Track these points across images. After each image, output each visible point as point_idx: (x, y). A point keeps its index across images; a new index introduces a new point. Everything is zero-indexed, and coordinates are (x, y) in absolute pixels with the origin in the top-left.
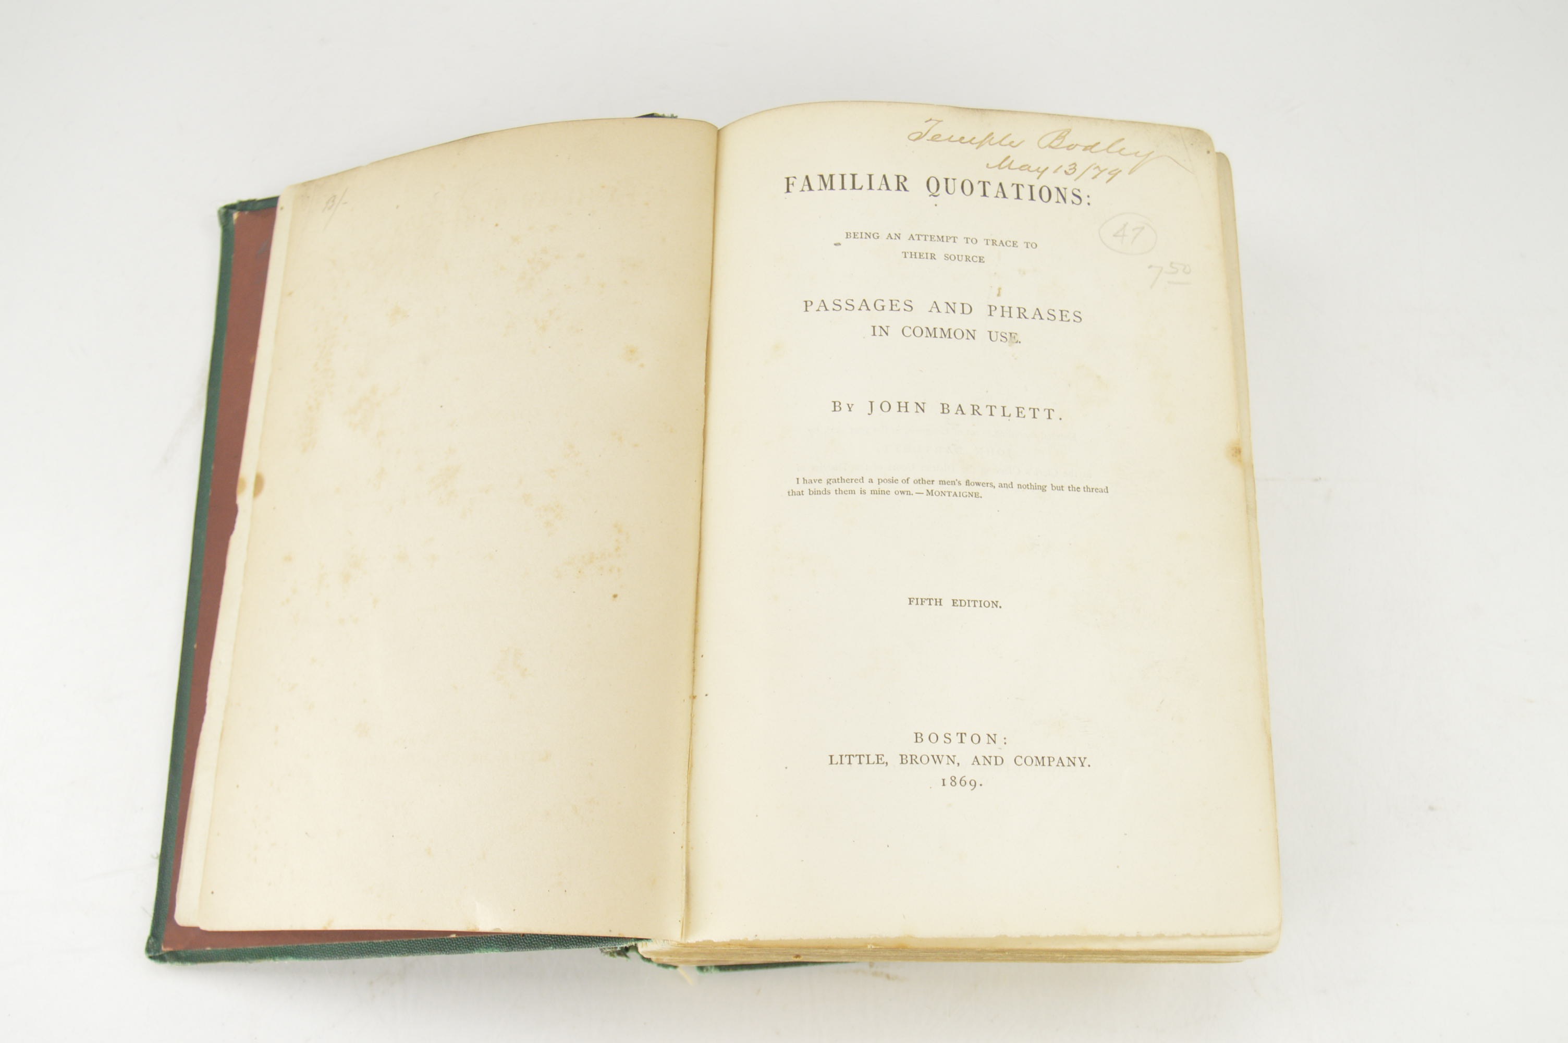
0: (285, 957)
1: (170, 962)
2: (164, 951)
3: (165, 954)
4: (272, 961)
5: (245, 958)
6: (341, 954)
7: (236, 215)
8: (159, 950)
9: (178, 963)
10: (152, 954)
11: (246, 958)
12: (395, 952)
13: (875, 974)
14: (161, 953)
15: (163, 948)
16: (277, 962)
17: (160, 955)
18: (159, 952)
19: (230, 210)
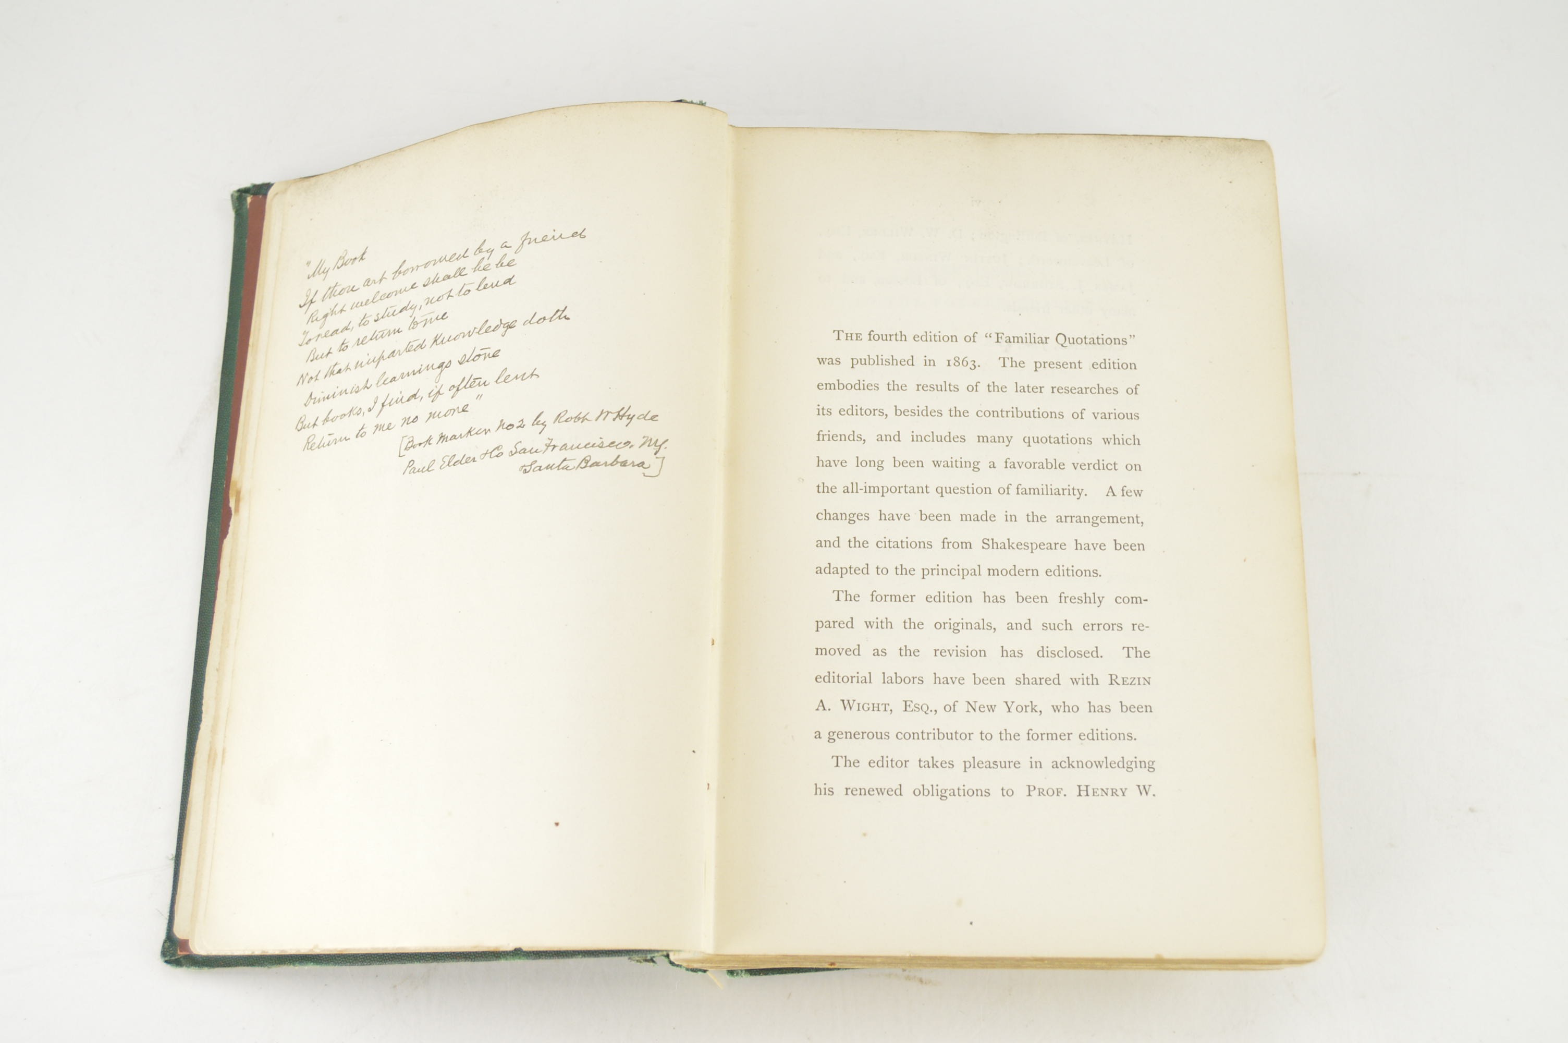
0: (305, 962)
1: (186, 966)
2: (180, 955)
3: (181, 957)
4: (292, 967)
5: (263, 963)
6: (363, 960)
7: (249, 199)
8: (174, 955)
9: (195, 968)
10: (166, 959)
11: (265, 963)
12: (418, 958)
13: (908, 978)
14: (177, 957)
15: (179, 952)
16: (297, 968)
17: (176, 959)
18: (175, 956)
19: (244, 194)
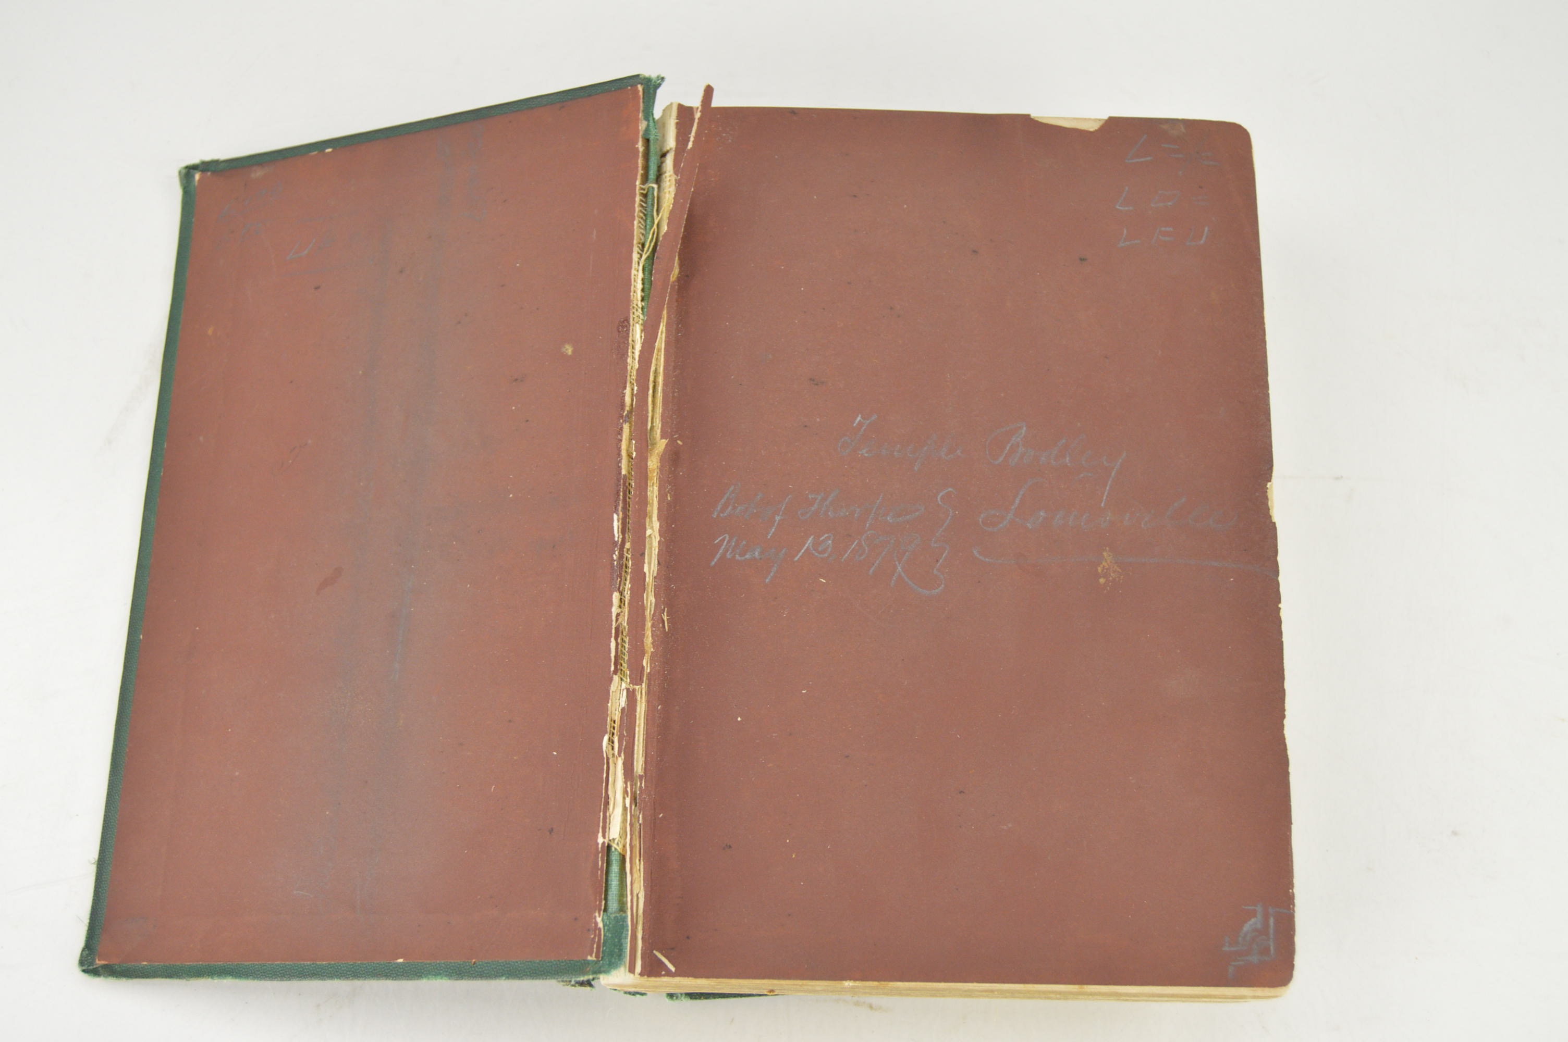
0: (223, 976)
1: (104, 976)
2: (99, 964)
3: (99, 967)
4: (210, 980)
5: (182, 975)
6: (282, 975)
7: (197, 176)
8: (92, 964)
9: (112, 978)
10: (84, 968)
11: (184, 975)
12: (338, 975)
14: (95, 967)
15: (97, 962)
16: (216, 981)
17: (94, 969)
18: (93, 966)
19: (191, 171)
